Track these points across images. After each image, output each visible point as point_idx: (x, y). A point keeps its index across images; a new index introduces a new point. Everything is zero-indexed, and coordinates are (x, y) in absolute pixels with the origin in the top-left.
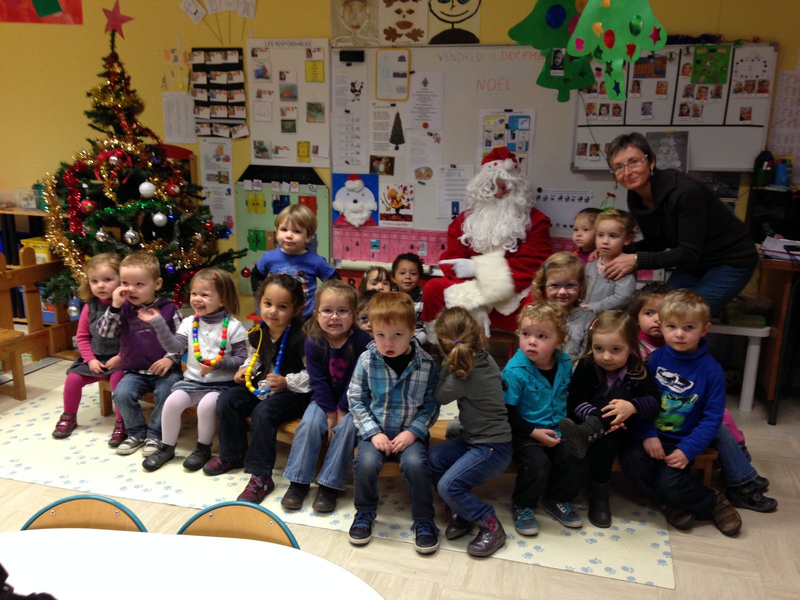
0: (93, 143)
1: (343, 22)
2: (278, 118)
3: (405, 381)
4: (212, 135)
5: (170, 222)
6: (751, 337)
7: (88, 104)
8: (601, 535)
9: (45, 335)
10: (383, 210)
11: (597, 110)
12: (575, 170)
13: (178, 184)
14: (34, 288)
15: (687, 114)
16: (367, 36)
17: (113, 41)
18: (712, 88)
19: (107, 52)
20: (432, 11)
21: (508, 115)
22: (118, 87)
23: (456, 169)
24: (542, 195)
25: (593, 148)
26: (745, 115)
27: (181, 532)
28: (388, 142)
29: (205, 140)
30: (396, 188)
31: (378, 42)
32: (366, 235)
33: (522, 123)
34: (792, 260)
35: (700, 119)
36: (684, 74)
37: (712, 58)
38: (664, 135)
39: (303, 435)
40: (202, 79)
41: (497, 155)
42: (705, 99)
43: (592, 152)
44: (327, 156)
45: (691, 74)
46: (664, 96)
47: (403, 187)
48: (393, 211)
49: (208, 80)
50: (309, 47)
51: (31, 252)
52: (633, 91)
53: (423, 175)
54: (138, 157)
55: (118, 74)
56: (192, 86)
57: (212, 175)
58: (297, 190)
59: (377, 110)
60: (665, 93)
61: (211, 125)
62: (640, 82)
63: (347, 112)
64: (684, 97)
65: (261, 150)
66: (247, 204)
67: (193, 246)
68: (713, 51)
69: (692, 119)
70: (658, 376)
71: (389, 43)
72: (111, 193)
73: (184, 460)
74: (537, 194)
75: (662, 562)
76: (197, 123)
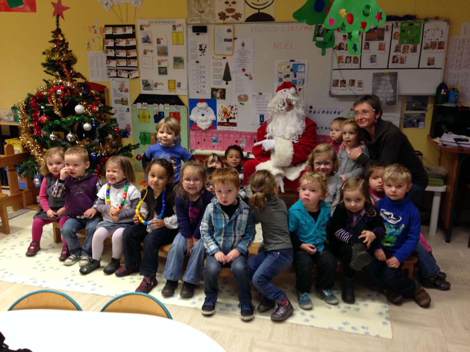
0: (47, 82)
1: (194, 9)
2: (156, 66)
3: (234, 221)
4: (117, 77)
5: (93, 128)
6: (435, 192)
7: (44, 59)
8: (349, 308)
9: (20, 196)
10: (219, 120)
11: (344, 60)
12: (332, 95)
13: (98, 106)
14: (13, 168)
15: (397, 62)
16: (209, 17)
17: (58, 21)
18: (411, 46)
19: (54, 28)
20: (246, 2)
21: (292, 63)
22: (61, 49)
23: (262, 95)
24: (313, 110)
25: (342, 82)
26: (431, 62)
27: (103, 310)
28: (222, 80)
29: (113, 80)
30: (227, 107)
31: (215, 21)
32: (209, 135)
33: (300, 68)
34: (459, 147)
35: (404, 65)
36: (395, 38)
37: (411, 29)
38: (383, 74)
39: (173, 252)
40: (111, 43)
41: (286, 86)
42: (407, 53)
43: (342, 84)
44: (186, 88)
45: (399, 38)
46: (384, 52)
47: (231, 106)
48: (225, 121)
49: (115, 44)
50: (174, 24)
51: (11, 147)
52: (365, 49)
53: (243, 99)
54: (74, 90)
55: (61, 41)
56: (105, 48)
57: (118, 100)
58: (168, 109)
59: (215, 61)
60: (384, 50)
61: (117, 71)
62: (369, 44)
63: (197, 62)
64: (395, 52)
65: (146, 85)
66: (139, 117)
67: (107, 142)
68: (411, 25)
69: (400, 65)
70: (381, 214)
71: (222, 21)
72: (58, 111)
73: (104, 268)
74: (310, 109)
75: (384, 323)
76: (109, 70)
